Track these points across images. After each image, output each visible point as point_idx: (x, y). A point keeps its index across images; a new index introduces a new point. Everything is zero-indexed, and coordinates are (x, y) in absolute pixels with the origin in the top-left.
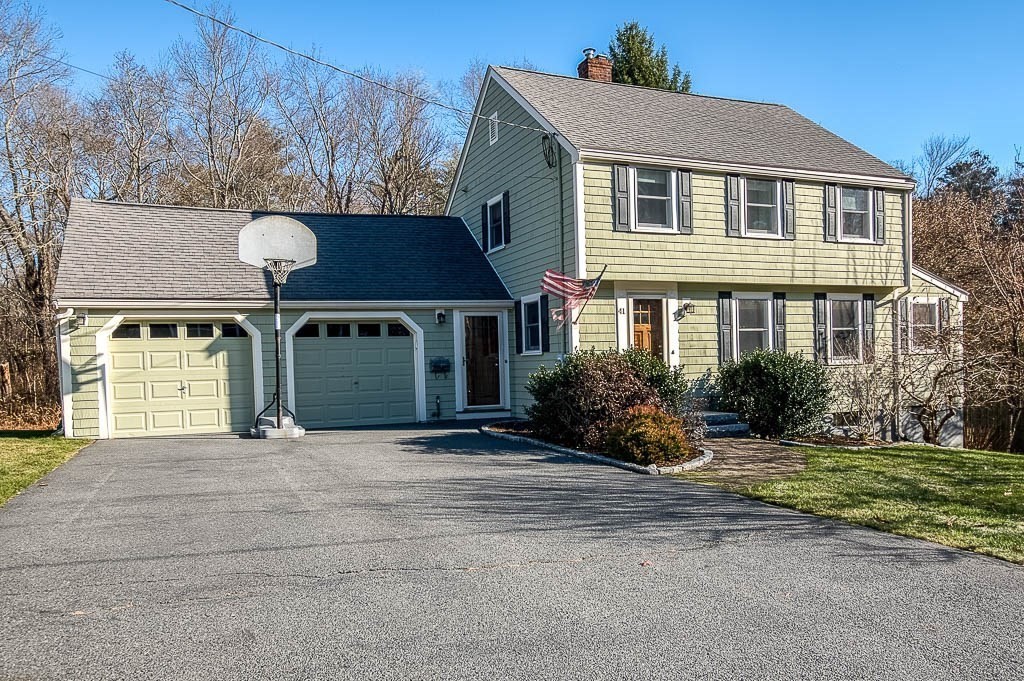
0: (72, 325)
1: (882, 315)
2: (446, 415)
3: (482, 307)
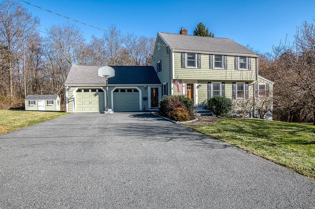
0: (68, 89)
1: (250, 87)
2: (146, 110)
3: (154, 86)
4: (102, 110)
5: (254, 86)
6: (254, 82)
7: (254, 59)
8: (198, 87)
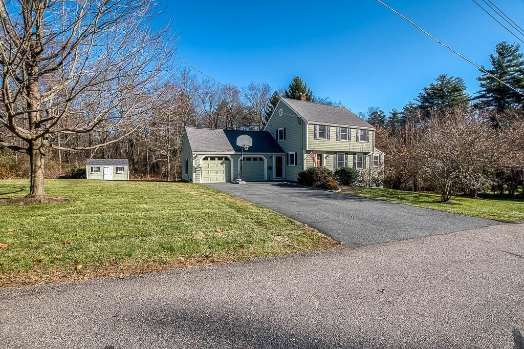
0: (195, 157)
1: (368, 158)
2: (271, 179)
3: (279, 154)
4: (229, 180)
5: (370, 157)
6: (371, 154)
7: (372, 132)
8: (326, 158)
